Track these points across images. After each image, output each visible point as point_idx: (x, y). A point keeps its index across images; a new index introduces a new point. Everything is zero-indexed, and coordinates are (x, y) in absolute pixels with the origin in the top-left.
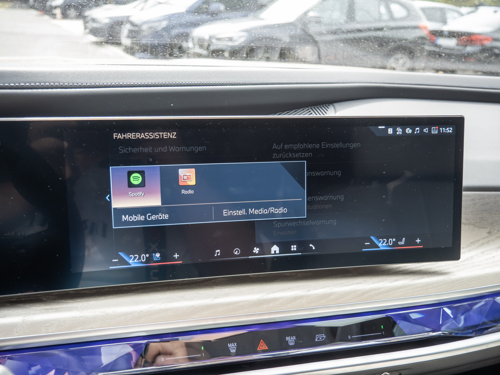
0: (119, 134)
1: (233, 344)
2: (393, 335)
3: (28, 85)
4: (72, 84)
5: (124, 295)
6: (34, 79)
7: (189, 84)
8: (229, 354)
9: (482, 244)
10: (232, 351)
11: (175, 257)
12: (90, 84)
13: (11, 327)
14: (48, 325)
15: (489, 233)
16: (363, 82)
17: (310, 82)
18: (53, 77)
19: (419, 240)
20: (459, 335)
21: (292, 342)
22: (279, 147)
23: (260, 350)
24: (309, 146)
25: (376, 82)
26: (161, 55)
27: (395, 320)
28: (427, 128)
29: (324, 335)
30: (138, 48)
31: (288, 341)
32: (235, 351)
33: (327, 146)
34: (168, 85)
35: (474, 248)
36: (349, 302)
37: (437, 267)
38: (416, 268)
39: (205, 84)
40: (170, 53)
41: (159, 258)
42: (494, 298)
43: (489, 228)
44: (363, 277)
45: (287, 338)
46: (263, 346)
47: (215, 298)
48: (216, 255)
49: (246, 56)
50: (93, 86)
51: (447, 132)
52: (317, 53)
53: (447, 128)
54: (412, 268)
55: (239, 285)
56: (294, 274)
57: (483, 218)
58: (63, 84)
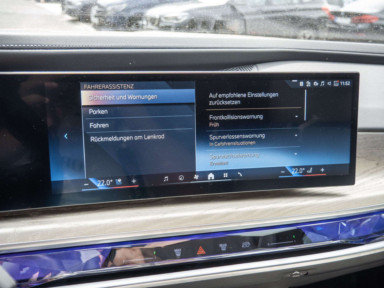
0: (89, 85)
1: (178, 249)
2: (302, 243)
3: (17, 46)
4: (51, 46)
5: (93, 211)
6: (21, 42)
7: (143, 47)
8: (175, 257)
9: (372, 173)
10: (177, 255)
11: (133, 182)
12: (65, 46)
13: (5, 236)
14: (34, 234)
15: (377, 164)
16: (279, 47)
17: (238, 47)
18: (36, 40)
19: (323, 169)
20: (353, 243)
21: (224, 248)
22: (214, 96)
23: (199, 254)
24: (238, 96)
25: (289, 48)
26: (121, 26)
27: (304, 231)
28: (330, 82)
29: (249, 243)
30: (103, 20)
31: (221, 247)
32: (180, 255)
33: (252, 96)
34: (127, 48)
35: (365, 176)
36: (268, 217)
37: (336, 190)
38: (320, 191)
39: (156, 47)
40: (129, 24)
41: (120, 183)
42: (381, 215)
43: (377, 160)
44: (279, 198)
45: (220, 245)
46: (201, 251)
47: (164, 214)
48: (165, 181)
49: (188, 27)
50: (68, 48)
51: (346, 85)
52: (244, 25)
53: (346, 82)
54: (317, 191)
55: (183, 204)
56: (226, 196)
57: (373, 152)
58: (44, 46)
